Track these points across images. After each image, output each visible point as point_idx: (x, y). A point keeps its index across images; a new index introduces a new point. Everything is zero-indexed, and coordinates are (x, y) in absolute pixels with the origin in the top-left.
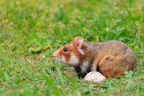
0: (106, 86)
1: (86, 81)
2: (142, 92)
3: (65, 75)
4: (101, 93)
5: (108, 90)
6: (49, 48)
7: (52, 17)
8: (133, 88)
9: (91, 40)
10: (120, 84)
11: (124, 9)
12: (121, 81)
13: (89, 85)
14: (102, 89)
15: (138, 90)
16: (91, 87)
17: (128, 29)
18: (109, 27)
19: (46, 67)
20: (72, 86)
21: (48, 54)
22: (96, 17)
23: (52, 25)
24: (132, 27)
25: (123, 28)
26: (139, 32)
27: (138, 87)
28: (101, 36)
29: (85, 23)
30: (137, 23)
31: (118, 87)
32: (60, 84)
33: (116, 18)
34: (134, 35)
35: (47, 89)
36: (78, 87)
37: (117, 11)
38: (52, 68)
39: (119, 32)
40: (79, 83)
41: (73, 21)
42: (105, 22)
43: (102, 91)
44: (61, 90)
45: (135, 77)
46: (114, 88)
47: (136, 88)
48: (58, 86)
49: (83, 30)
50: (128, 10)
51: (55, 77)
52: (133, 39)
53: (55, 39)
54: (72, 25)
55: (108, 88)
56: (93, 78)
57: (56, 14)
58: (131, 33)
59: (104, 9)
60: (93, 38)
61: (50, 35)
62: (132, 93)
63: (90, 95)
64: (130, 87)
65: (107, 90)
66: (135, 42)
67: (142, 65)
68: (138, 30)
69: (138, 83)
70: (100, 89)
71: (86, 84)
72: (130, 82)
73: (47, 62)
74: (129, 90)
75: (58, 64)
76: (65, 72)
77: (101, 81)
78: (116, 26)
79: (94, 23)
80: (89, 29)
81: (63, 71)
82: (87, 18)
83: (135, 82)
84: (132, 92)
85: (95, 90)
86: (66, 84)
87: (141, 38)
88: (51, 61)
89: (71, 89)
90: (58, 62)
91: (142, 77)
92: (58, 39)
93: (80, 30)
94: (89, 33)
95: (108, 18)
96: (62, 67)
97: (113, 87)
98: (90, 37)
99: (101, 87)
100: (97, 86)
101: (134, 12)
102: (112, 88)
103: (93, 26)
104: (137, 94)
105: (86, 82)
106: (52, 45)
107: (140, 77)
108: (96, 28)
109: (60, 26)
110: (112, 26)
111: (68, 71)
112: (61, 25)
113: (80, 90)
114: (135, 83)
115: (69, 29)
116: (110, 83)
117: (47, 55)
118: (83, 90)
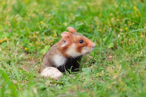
0: (63, 82)
1: (42, 77)
2: (99, 90)
3: (22, 69)
4: (58, 89)
5: (64, 87)
6: (6, 41)
7: (10, 9)
8: (90, 85)
9: (49, 34)
10: (77, 81)
11: (83, 4)
12: (78, 77)
13: (46, 81)
14: (58, 85)
15: (96, 88)
16: (47, 83)
17: (87, 25)
18: (68, 21)
19: (2, 60)
20: (28, 81)
21: (4, 47)
22: (55, 10)
23: (9, 18)
24: (91, 22)
25: (82, 24)
26: (98, 27)
27: (95, 84)
28: (59, 31)
29: (43, 16)
30: (96, 19)
31: (75, 84)
32: (16, 79)
33: (74, 13)
34: (93, 31)
35: (2, 84)
36: (34, 83)
37: (76, 6)
38: (8, 61)
39: (78, 27)
40: (35, 79)
41: (31, 14)
42: (63, 16)
43: (59, 87)
44: (17, 85)
45: (93, 74)
46: (71, 85)
47: (93, 85)
48: (13, 81)
49: (41, 24)
50: (87, 5)
51: (10, 72)
52: (91, 35)
53: (12, 32)
54: (29, 18)
55: (65, 84)
56: (50, 74)
57: (13, 7)
58: (90, 28)
59: (63, 3)
60: (51, 32)
61: (7, 28)
62: (89, 91)
63: (47, 91)
64: (87, 84)
65: (63, 87)
66: (93, 38)
67: (100, 63)
68: (97, 25)
69: (96, 81)
70: (57, 85)
71: (42, 80)
72: (88, 79)
73: (3, 56)
74: (87, 87)
75: (14, 58)
76: (21, 66)
77: (58, 78)
78: (75, 21)
79: (52, 17)
80: (47, 23)
81: (20, 65)
82: (45, 12)
83: (92, 80)
84: (89, 89)
85: (52, 86)
86: (22, 79)
87: (100, 34)
88: (7, 55)
89: (27, 84)
90: (14, 56)
91: (100, 75)
92: (15, 32)
93: (38, 24)
94: (47, 27)
95: (67, 12)
96: (19, 60)
97: (70, 83)
98: (48, 32)
99: (58, 83)
100: (54, 82)
101: (93, 7)
102: (69, 85)
103: (51, 20)
104: (94, 92)
105: (42, 78)
106: (9, 38)
107: (98, 74)
108: (55, 23)
109: (17, 19)
110: (70, 20)
111: (24, 65)
112: (19, 18)
113: (36, 86)
114: (92, 81)
115: (27, 22)
116: (67, 80)
117: (4, 48)
118: (39, 86)
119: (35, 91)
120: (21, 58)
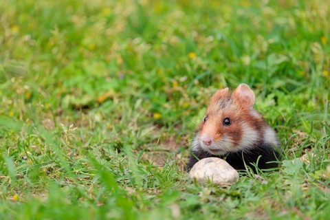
0: (238, 192)
1: (193, 180)
2: (321, 209)
3: (146, 162)
4: (228, 208)
5: (242, 202)
6: (111, 99)
7: (120, 26)
8: (301, 200)
9: (208, 82)
10: (272, 188)
11: (286, 13)
12: (274, 181)
13: (201, 190)
14: (229, 199)
15: (313, 205)
16: (204, 194)
17: (295, 61)
18: (251, 54)
19: (102, 142)
20: (160, 188)
21: (107, 111)
22: (222, 29)
23: (119, 46)
24: (304, 56)
25: (283, 59)
26: (319, 67)
27: (313, 198)
28: (232, 75)
29: (196, 43)
30: (316, 47)
31: (266, 195)
32: (132, 184)
33: (266, 35)
34: (308, 75)
35: (102, 195)
36: (175, 193)
37: (270, 18)
38: (116, 145)
39: (273, 66)
40: (177, 184)
41: (168, 38)
42: (242, 41)
43: (230, 203)
44: (136, 197)
45: (307, 174)
46: (256, 198)
47: (308, 199)
48: (128, 189)
49: (190, 61)
50: (295, 16)
51: (121, 168)
52: (305, 84)
53: (125, 78)
54: (164, 47)
55: (244, 197)
56: (209, 173)
57: (128, 20)
58: (300, 70)
59: (240, 12)
60: (213, 78)
61: (113, 69)
62: (299, 212)
63: (202, 212)
64: (294, 197)
65: (240, 202)
66: (309, 91)
67: (324, 147)
68: (318, 63)
69: (314, 189)
70: (225, 198)
71: (192, 187)
72: (295, 186)
73: (104, 132)
74: (293, 204)
75: (129, 136)
76: (146, 155)
77: (229, 181)
78: (268, 53)
79: (215, 44)
80: (203, 59)
81: (142, 154)
82: (200, 33)
83: (306, 186)
84: (299, 208)
85: (214, 202)
86: (146, 185)
87: (324, 83)
88: (114, 129)
89: (158, 197)
90: (130, 132)
91: (324, 175)
92: (132, 77)
93: (184, 59)
94: (204, 67)
95: (249, 32)
96: (140, 143)
97: (255, 195)
98: (206, 77)
99: (227, 195)
100: (219, 191)
101: (308, 20)
102: (252, 198)
103: (213, 50)
104: (309, 214)
105: (192, 182)
106: (118, 90)
107: (318, 174)
108: (221, 56)
109: (137, 49)
110: (257, 52)
111: (152, 153)
112: (141, 46)
113: (178, 202)
114: (305, 188)
115: (158, 56)
116: (249, 187)
117: (106, 115)
118: (185, 200)
119: (176, 211)
120: (145, 136)
